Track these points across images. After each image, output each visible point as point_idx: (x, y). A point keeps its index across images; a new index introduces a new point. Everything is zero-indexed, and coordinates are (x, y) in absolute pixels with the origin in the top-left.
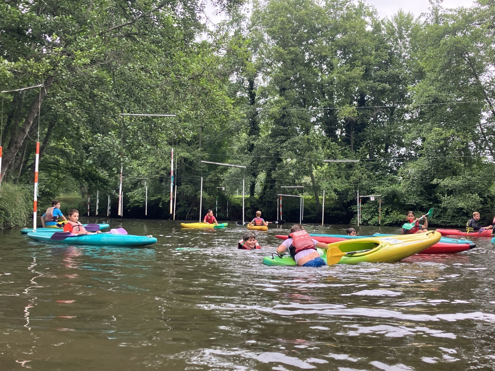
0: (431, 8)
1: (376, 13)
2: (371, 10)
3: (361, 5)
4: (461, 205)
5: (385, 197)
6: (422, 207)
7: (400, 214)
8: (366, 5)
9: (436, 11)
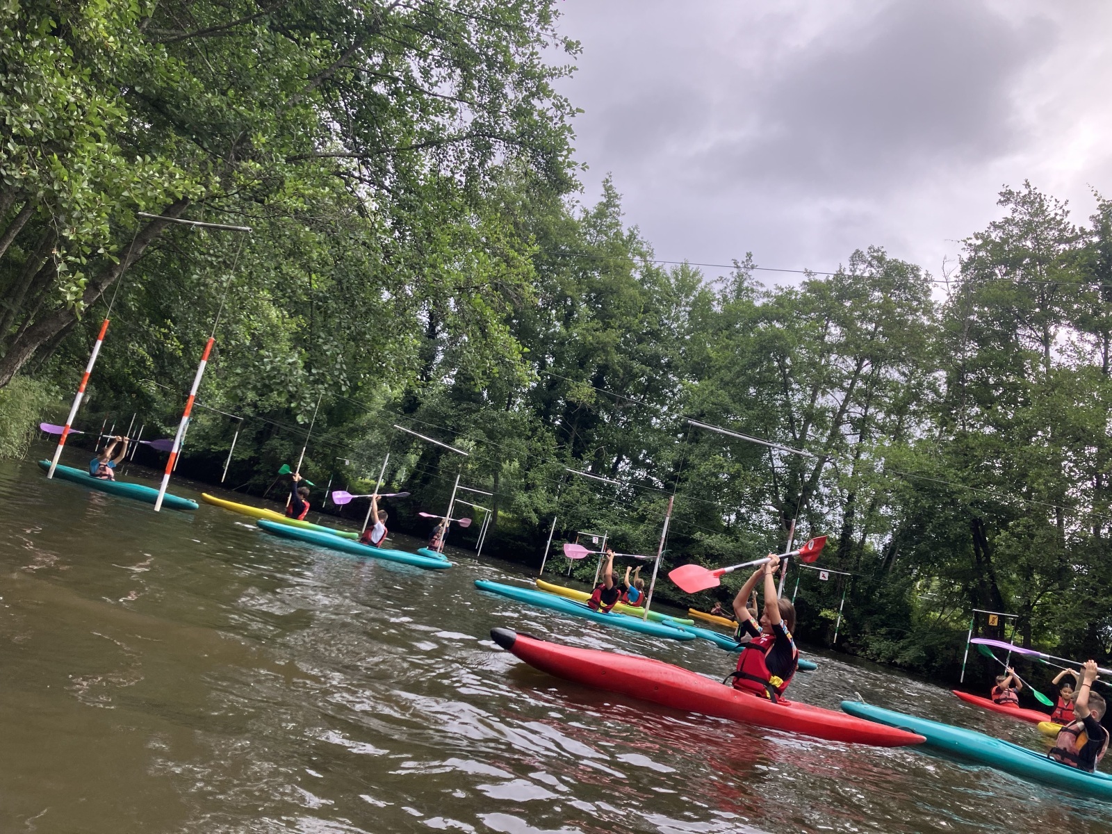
0: (735, 274)
1: (651, 255)
2: (645, 248)
3: (632, 236)
8: (639, 238)
9: (740, 280)
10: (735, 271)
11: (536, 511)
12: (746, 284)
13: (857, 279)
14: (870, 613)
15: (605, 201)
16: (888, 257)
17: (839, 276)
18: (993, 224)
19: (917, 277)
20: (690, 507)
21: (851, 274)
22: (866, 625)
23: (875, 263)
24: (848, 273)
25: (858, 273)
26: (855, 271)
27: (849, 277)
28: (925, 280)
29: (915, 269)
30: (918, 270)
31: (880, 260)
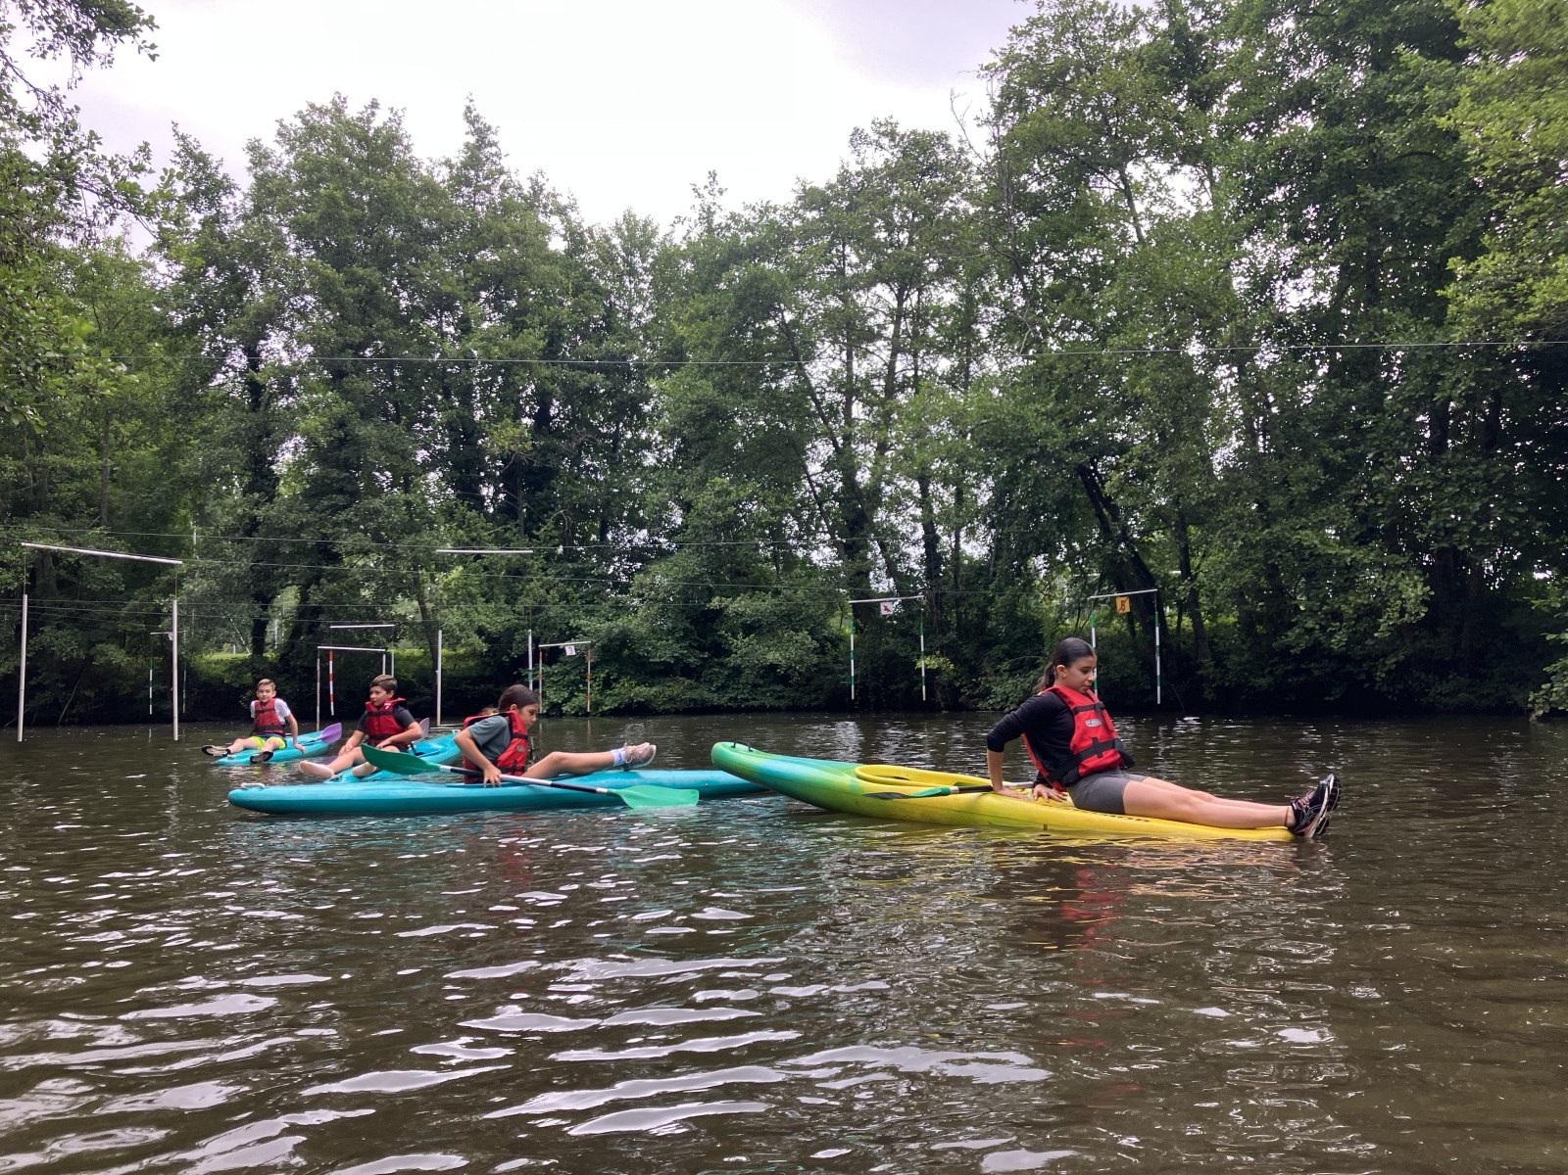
0: (698, 208)
1: (573, 207)
2: (563, 201)
3: (537, 189)
4: (773, 656)
5: (603, 647)
6: (687, 665)
7: (637, 685)
8: (547, 189)
9: (708, 214)
10: (699, 201)
11: (480, 632)
12: (717, 220)
13: (868, 175)
14: (988, 645)
15: (472, 140)
16: (901, 130)
17: (844, 178)
18: (1014, 30)
19: (947, 148)
20: (701, 565)
21: (858, 168)
22: (985, 664)
23: (885, 141)
24: (854, 168)
25: (869, 165)
26: (863, 162)
27: (858, 174)
28: (962, 151)
29: (942, 138)
30: (946, 138)
31: (892, 135)
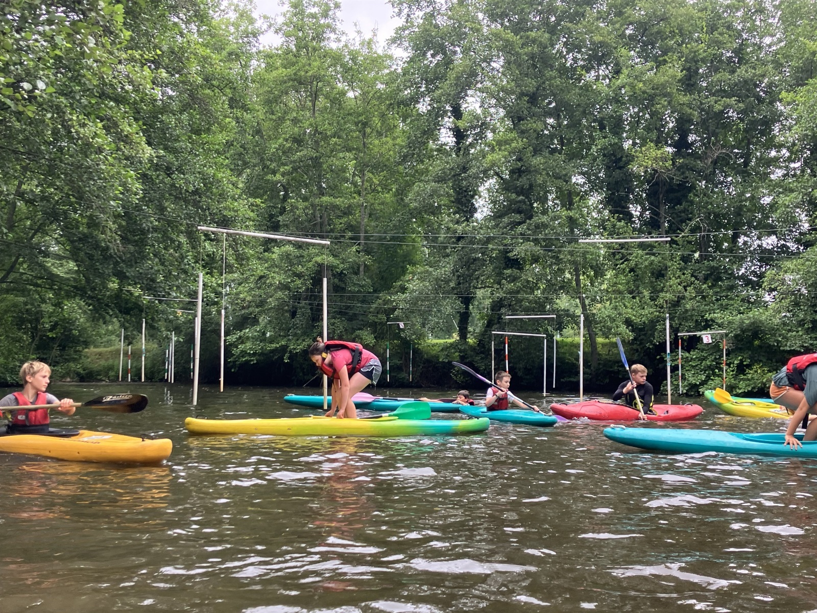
5: (736, 336)
11: (628, 323)
